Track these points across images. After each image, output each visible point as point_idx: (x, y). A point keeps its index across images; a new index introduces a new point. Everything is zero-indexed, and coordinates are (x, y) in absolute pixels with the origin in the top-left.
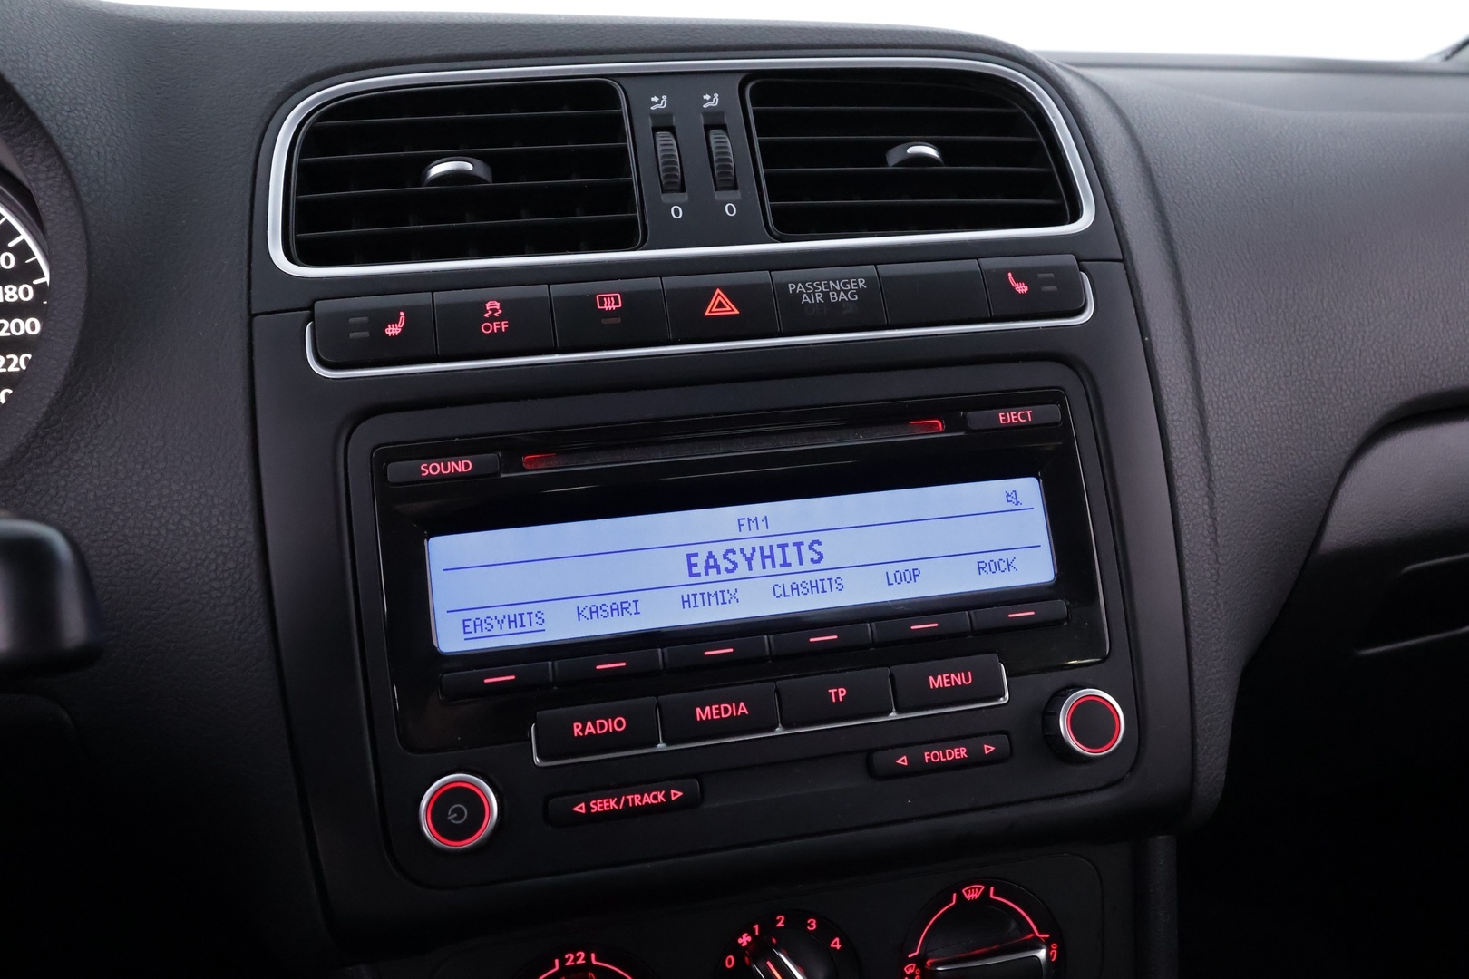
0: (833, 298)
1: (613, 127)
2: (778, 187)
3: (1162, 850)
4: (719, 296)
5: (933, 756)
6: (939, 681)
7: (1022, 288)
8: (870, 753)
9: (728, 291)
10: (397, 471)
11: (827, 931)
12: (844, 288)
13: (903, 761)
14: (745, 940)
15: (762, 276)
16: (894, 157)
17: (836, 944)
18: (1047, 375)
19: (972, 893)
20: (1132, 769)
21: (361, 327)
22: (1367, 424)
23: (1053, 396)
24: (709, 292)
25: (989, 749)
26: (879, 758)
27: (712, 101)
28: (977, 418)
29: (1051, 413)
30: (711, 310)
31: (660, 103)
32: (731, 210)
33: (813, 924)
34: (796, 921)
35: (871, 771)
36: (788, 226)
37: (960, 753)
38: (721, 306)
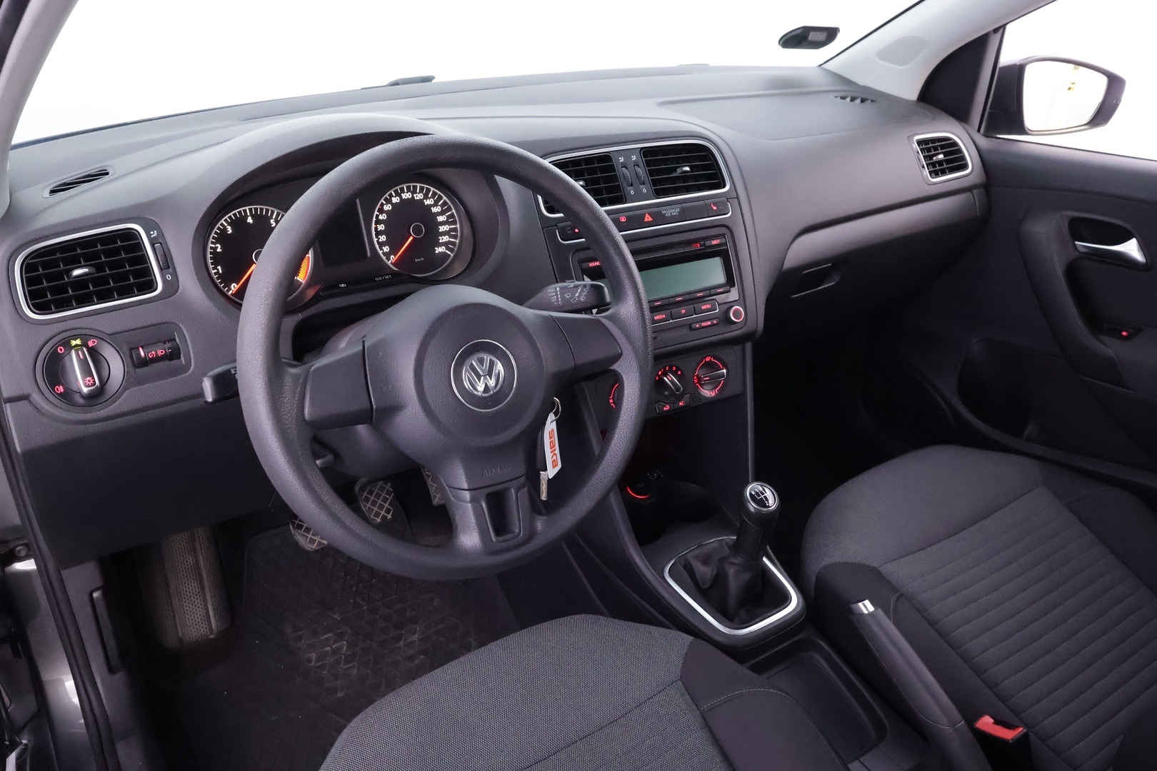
0: (673, 214)
1: (612, 168)
2: (654, 183)
3: (749, 346)
4: (647, 216)
5: (703, 324)
6: (704, 307)
7: (715, 208)
8: (690, 325)
9: (650, 214)
10: (584, 265)
11: (678, 369)
12: (674, 211)
13: (698, 326)
14: (660, 373)
15: (656, 209)
16: (679, 171)
17: (679, 373)
18: (723, 230)
19: (708, 359)
20: (745, 324)
21: (570, 230)
22: (793, 236)
23: (723, 235)
24: (644, 215)
25: (715, 322)
26: (693, 326)
27: (634, 158)
28: (708, 243)
29: (723, 241)
30: (646, 220)
31: (622, 160)
32: (645, 191)
33: (674, 368)
34: (671, 368)
35: (691, 329)
36: (659, 194)
37: (709, 323)
38: (648, 218)
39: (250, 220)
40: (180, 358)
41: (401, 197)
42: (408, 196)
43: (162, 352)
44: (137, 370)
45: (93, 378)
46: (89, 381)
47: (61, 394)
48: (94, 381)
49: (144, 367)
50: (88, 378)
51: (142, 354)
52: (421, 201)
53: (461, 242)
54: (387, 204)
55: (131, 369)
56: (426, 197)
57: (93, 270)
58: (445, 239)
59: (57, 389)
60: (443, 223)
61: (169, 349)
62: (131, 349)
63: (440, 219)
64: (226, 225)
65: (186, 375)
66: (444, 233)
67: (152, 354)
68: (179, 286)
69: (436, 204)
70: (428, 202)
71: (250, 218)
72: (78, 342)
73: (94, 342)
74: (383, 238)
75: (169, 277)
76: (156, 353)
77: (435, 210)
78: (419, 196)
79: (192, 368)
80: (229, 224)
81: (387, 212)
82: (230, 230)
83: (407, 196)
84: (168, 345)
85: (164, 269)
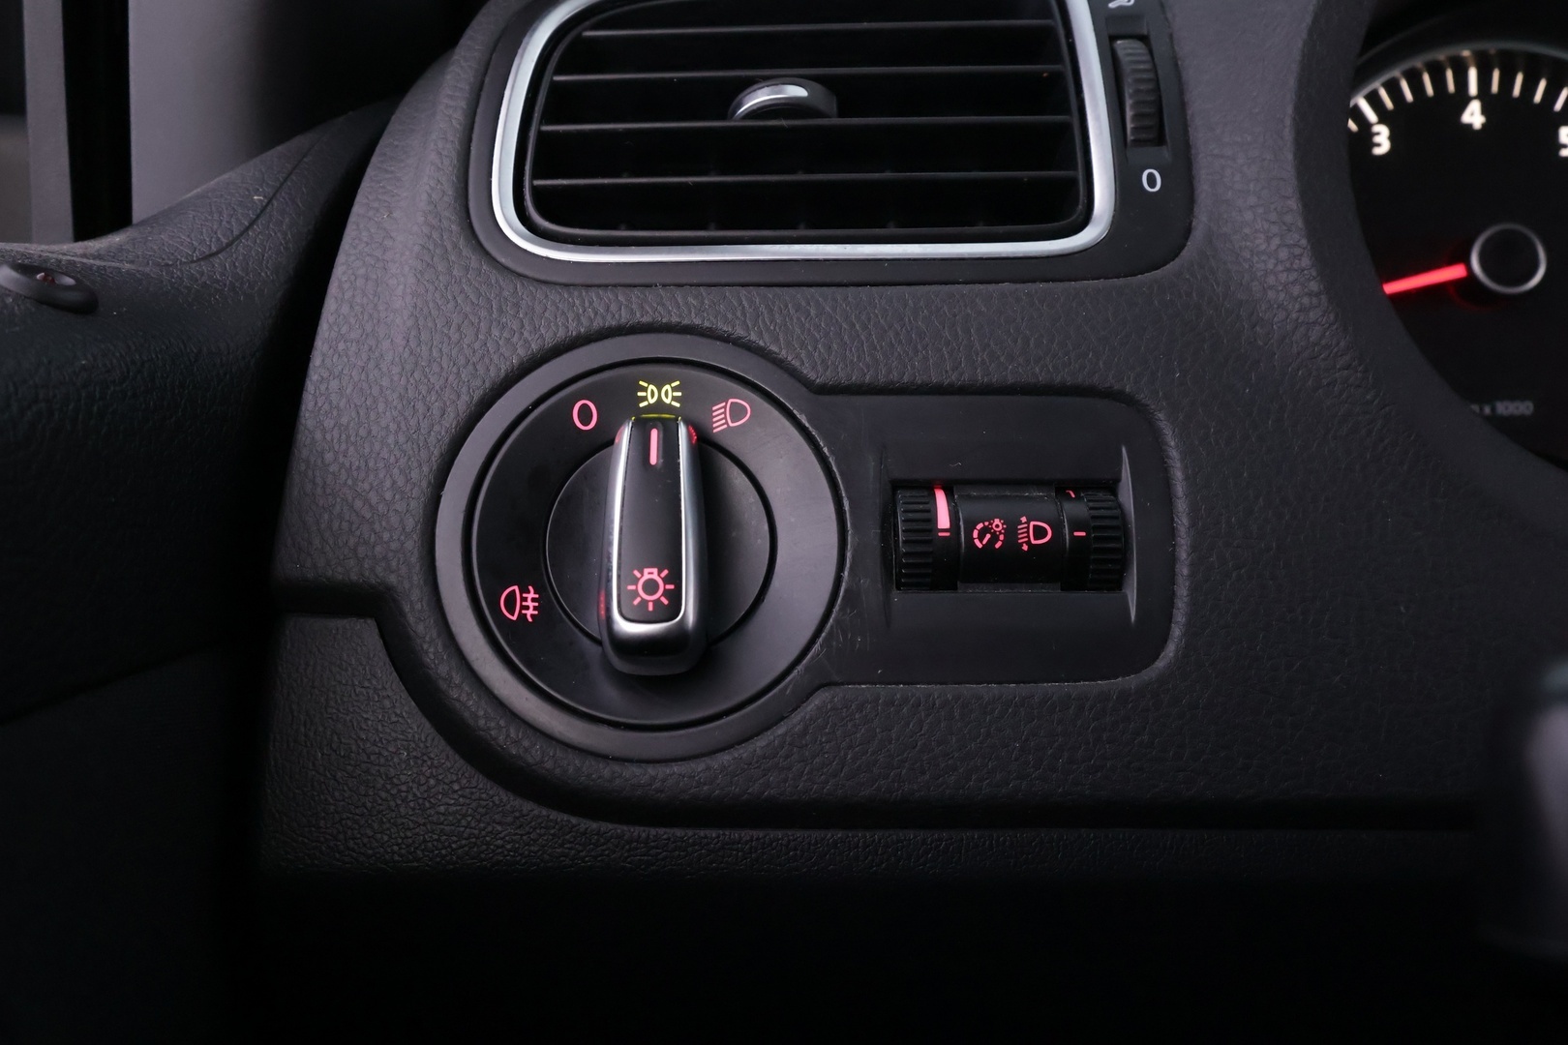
39: (1473, 116)
40: (1117, 584)
43: (1040, 533)
44: (897, 597)
45: (675, 577)
46: (650, 586)
47: (517, 632)
48: (675, 597)
49: (934, 587)
50: (651, 574)
51: (944, 521)
55: (870, 584)
57: (826, 101)
59: (510, 602)
61: (1076, 525)
62: (897, 485)
64: (1371, 115)
65: (1131, 682)
67: (989, 530)
68: (1188, 232)
72: (669, 394)
73: (737, 412)
75: (1153, 181)
76: (1011, 531)
79: (1170, 650)
80: (1384, 116)
82: (1383, 141)
84: (1076, 508)
85: (1137, 142)
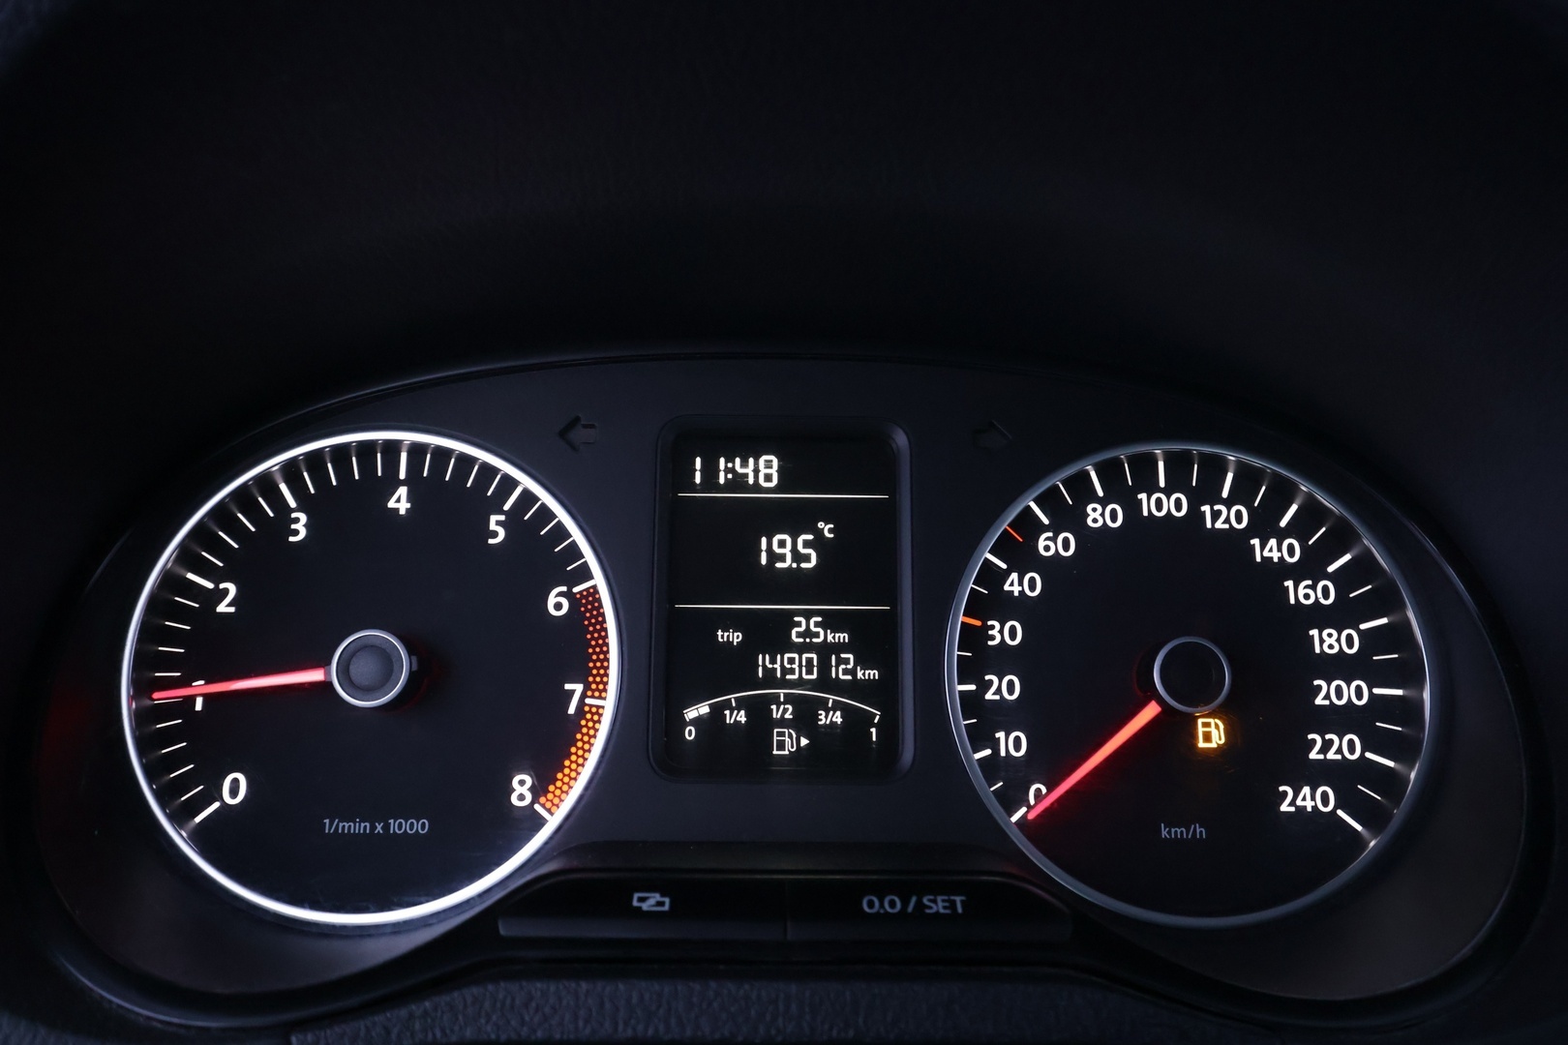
41: (1132, 508)
42: (1169, 505)
52: (1236, 540)
53: (1433, 780)
54: (1056, 528)
56: (1264, 525)
58: (1345, 747)
60: (1339, 667)
63: (1328, 641)
66: (1341, 719)
69: (1310, 568)
70: (1271, 551)
71: (403, 491)
74: (1004, 688)
77: (1301, 593)
78: (1227, 517)
81: (1050, 567)
82: (299, 527)
83: (1163, 504)
